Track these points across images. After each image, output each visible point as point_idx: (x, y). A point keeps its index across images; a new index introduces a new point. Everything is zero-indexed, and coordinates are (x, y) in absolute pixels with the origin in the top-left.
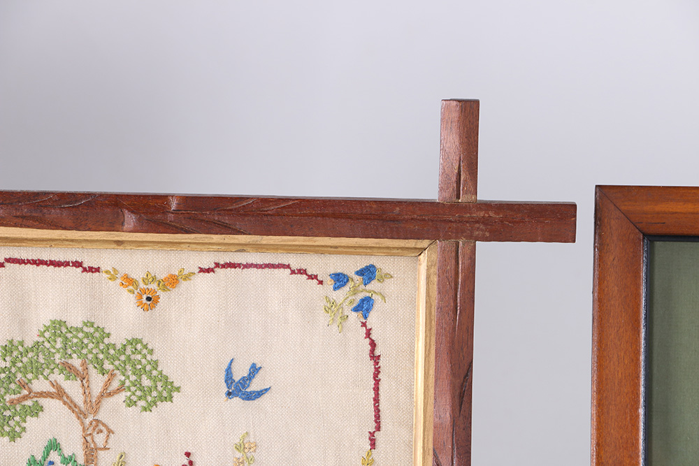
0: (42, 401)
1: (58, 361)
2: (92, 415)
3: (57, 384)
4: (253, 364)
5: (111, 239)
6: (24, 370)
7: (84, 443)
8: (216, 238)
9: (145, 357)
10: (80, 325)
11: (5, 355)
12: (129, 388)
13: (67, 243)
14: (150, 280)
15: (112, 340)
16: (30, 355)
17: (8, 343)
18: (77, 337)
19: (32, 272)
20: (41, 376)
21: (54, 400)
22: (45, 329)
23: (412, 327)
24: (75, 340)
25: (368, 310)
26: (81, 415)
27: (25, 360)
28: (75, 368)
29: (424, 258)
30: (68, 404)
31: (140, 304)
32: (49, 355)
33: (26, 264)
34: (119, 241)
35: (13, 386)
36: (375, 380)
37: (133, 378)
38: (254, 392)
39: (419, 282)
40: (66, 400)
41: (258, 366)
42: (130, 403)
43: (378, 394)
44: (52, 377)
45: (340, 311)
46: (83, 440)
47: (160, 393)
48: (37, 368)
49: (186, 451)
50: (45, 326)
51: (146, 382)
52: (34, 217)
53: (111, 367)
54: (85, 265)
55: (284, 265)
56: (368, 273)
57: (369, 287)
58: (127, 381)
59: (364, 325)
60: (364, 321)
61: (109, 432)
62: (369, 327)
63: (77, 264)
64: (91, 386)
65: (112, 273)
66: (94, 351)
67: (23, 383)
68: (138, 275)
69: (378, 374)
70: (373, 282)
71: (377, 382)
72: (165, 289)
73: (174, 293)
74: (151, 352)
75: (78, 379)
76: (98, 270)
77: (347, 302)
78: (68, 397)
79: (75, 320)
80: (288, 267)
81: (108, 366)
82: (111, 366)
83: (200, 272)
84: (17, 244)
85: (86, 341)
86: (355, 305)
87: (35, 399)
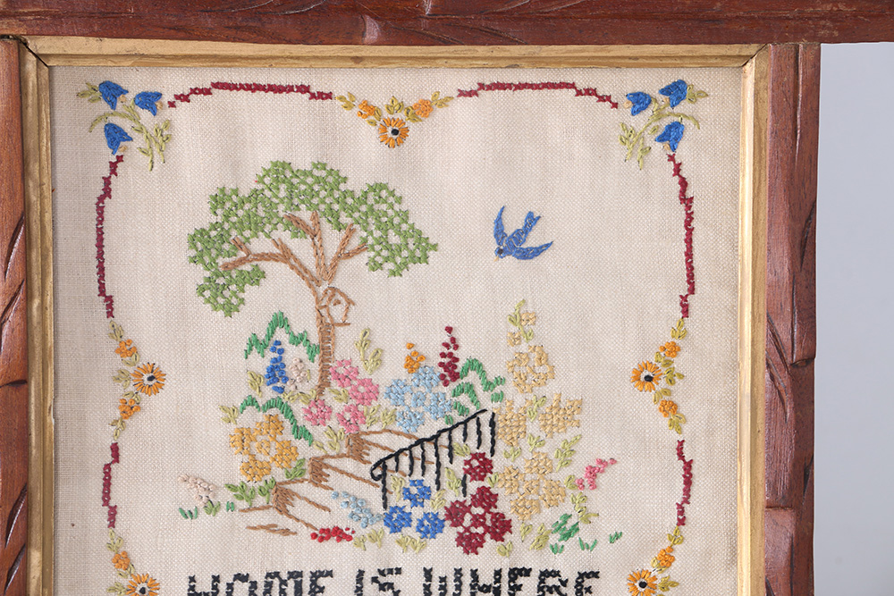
0: (264, 265)
1: (282, 214)
2: (327, 282)
3: (282, 243)
4: (530, 212)
5: (348, 55)
6: (240, 226)
7: (318, 318)
8: (481, 50)
9: (392, 206)
10: (308, 168)
11: (216, 208)
12: (372, 246)
13: (292, 61)
14: (397, 108)
15: (349, 186)
16: (247, 206)
17: (218, 192)
18: (305, 183)
19: (247, 100)
20: (261, 233)
21: (279, 263)
22: (264, 173)
23: (735, 158)
24: (303, 187)
25: (677, 139)
26: (313, 282)
27: (241, 213)
28: (304, 222)
29: (750, 69)
30: (297, 269)
31: (384, 139)
32: (271, 206)
33: (238, 90)
34: (357, 57)
35: (226, 246)
36: (687, 229)
37: (377, 234)
38: (531, 249)
39: (744, 101)
40: (294, 263)
41: (536, 215)
42: (375, 266)
43: (691, 247)
44: (276, 234)
45: (641, 142)
46: (316, 313)
47: (412, 252)
48: (256, 224)
49: (446, 325)
50: (265, 170)
51: (394, 239)
52: (250, 28)
53: (349, 221)
54: (314, 90)
55: (568, 84)
56: (676, 92)
57: (677, 109)
58: (370, 238)
59: (671, 158)
60: (672, 153)
61: (349, 303)
62: (678, 161)
63: (304, 89)
64: (325, 245)
65: (348, 99)
66: (328, 201)
67: (239, 243)
68: (380, 101)
69: (691, 221)
70: (682, 103)
71: (690, 231)
72: (415, 119)
73: (427, 123)
74: (400, 200)
75: (308, 236)
76: (329, 96)
77: (650, 129)
78: (296, 260)
79: (303, 161)
80: (573, 86)
81: (345, 219)
82: (350, 219)
83: (459, 95)
84: (228, 64)
85: (316, 188)
86: (659, 134)
87: (255, 263)
